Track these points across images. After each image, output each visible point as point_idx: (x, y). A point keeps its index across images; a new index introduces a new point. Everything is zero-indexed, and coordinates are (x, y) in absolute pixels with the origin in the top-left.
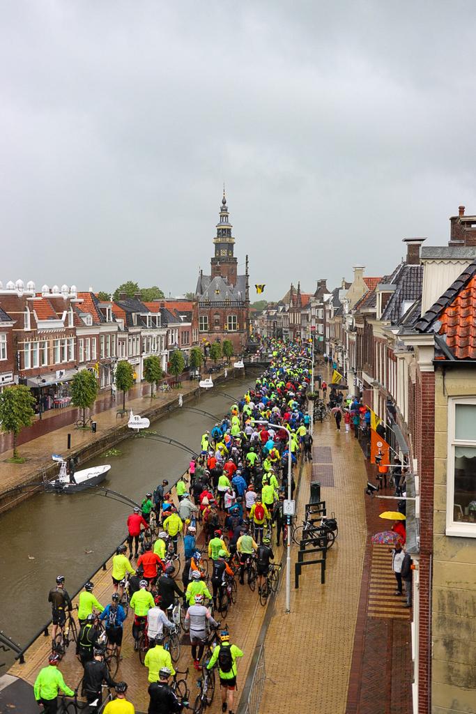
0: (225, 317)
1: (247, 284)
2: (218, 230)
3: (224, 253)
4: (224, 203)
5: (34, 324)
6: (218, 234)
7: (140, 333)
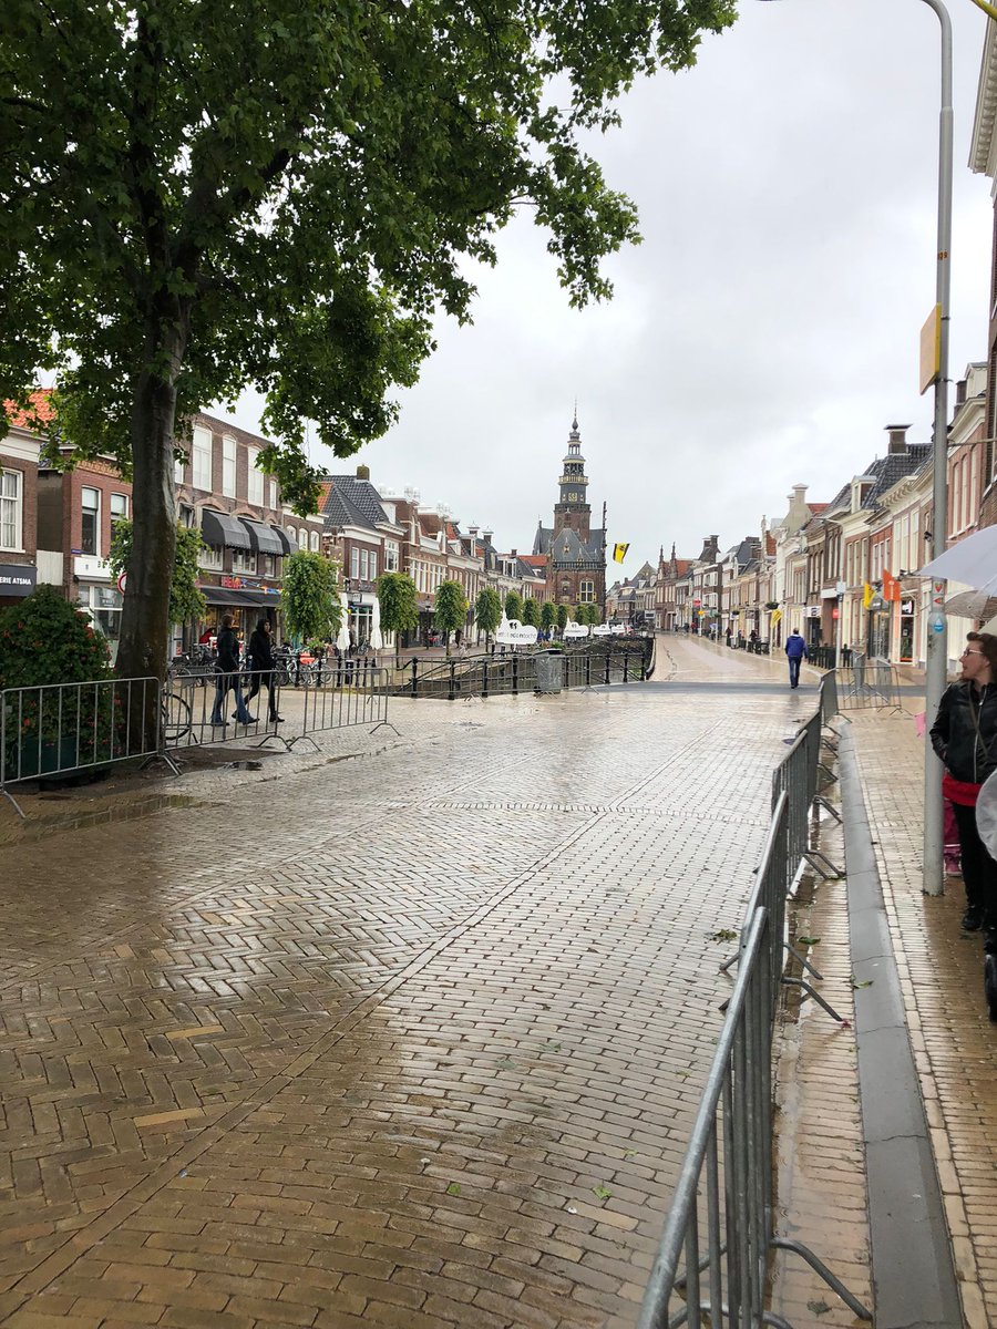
0: (577, 584)
1: (604, 541)
2: (566, 465)
3: (573, 498)
4: (575, 427)
5: (417, 541)
6: (566, 470)
7: (497, 580)
